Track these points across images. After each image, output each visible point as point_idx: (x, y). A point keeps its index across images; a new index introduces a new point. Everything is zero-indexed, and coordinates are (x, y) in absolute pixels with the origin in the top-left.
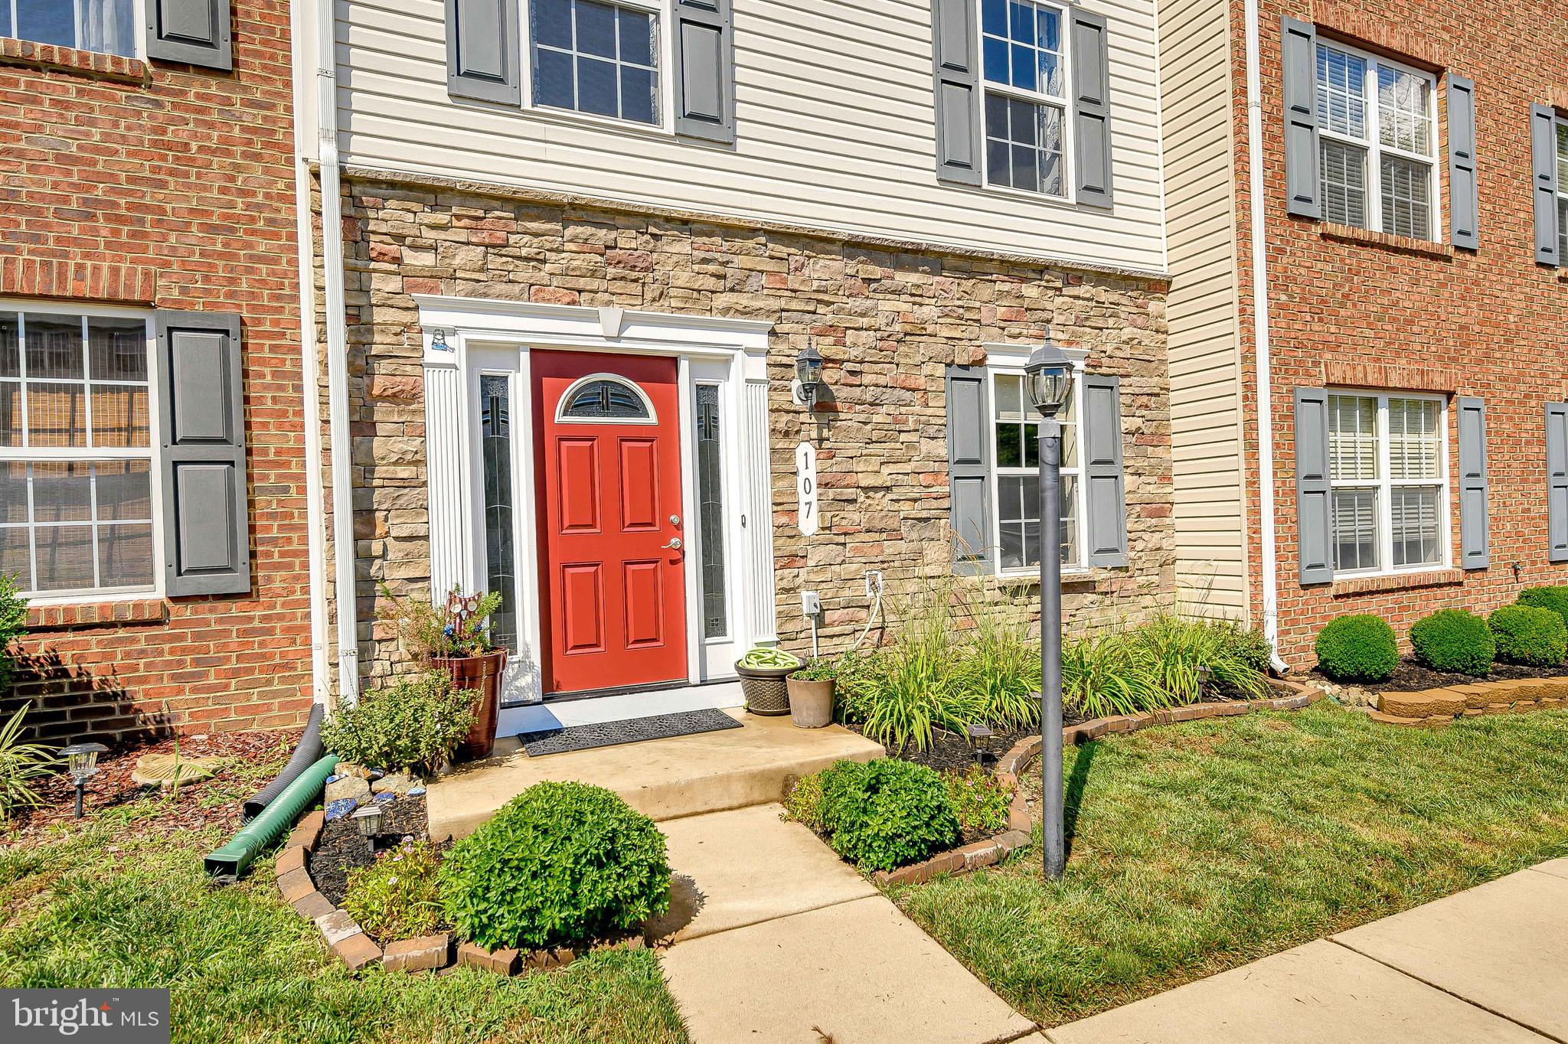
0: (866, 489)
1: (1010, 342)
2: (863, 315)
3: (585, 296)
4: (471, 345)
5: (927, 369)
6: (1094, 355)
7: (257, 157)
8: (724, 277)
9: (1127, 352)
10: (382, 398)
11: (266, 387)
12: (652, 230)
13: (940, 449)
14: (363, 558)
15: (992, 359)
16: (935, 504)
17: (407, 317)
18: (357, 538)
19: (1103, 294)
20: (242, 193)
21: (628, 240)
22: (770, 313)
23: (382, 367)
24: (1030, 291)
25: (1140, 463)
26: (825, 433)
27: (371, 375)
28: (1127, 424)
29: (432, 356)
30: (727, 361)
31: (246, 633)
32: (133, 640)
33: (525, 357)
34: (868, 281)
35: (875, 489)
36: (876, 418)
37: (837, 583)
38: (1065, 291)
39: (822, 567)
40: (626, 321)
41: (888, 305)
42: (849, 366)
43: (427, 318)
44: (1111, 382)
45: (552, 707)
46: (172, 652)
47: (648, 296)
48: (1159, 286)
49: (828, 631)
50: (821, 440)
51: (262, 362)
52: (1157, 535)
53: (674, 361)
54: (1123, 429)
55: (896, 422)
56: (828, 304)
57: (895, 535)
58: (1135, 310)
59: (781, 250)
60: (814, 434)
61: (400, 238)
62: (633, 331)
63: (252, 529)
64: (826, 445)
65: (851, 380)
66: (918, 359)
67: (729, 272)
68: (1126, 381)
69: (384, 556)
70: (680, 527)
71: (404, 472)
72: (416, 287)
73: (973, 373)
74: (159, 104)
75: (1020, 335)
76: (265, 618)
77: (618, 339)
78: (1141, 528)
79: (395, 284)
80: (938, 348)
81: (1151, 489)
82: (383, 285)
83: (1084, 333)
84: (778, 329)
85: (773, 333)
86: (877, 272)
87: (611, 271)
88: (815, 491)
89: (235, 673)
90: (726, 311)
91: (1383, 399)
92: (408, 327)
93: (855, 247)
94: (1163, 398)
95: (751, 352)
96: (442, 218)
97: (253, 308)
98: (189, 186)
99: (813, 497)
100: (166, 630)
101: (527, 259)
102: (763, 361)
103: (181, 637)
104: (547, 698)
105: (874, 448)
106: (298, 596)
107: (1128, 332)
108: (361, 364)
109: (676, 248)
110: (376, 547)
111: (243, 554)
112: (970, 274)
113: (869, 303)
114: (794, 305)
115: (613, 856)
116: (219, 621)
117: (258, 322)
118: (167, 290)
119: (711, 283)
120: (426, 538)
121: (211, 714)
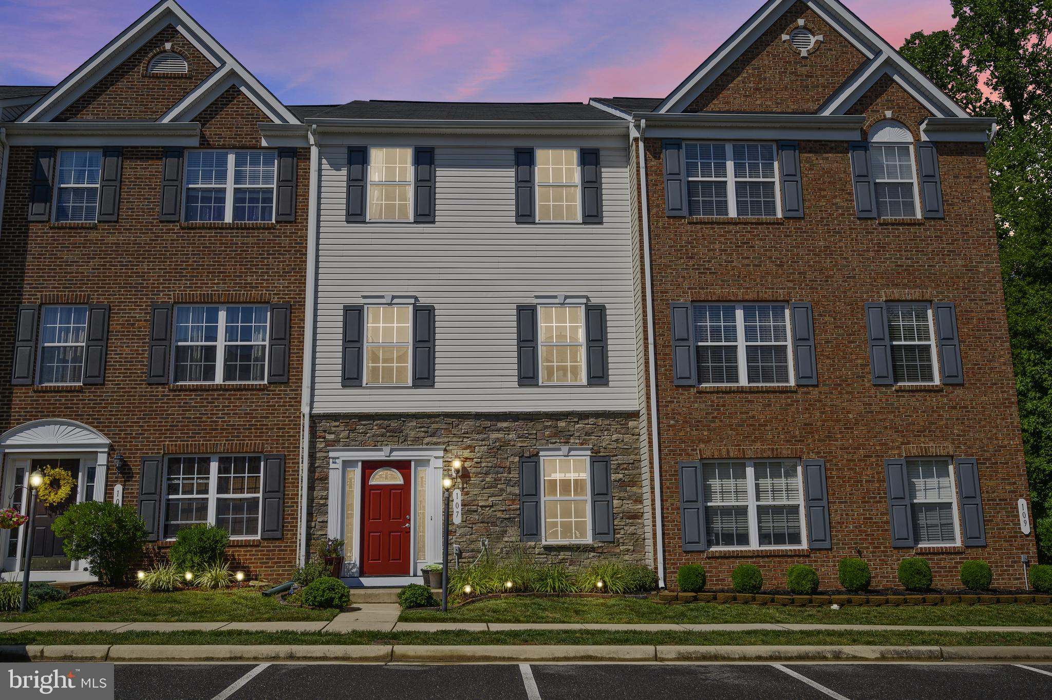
0: (482, 507)
1: (551, 446)
2: (482, 441)
3: (379, 443)
4: (344, 461)
5: (511, 459)
6: (595, 448)
7: (292, 406)
8: (428, 432)
9: (615, 445)
10: (317, 479)
11: (290, 475)
12: (402, 419)
13: (516, 490)
14: (309, 527)
15: (541, 453)
16: (512, 512)
17: (325, 454)
18: (308, 521)
19: (600, 421)
20: (287, 417)
21: (394, 424)
22: (444, 443)
23: (318, 470)
24: (562, 424)
25: (622, 494)
26: (465, 485)
27: (315, 472)
28: (614, 477)
29: (332, 466)
30: (429, 460)
31: (279, 550)
32: (252, 551)
33: (360, 464)
34: (486, 428)
35: (486, 507)
36: (488, 479)
37: (468, 542)
38: (580, 422)
39: (462, 536)
40: (392, 451)
41: (494, 436)
42: (475, 460)
43: (331, 454)
44: (607, 459)
45: (362, 579)
46: (261, 555)
47: (400, 441)
48: (635, 415)
49: (463, 560)
50: (463, 488)
51: (290, 467)
52: (633, 528)
53: (409, 462)
54: (612, 478)
55: (496, 480)
56: (468, 438)
57: (494, 524)
58: (619, 426)
59: (450, 420)
60: (460, 486)
61: (325, 431)
62: (394, 453)
63: (283, 519)
64: (466, 490)
65: (476, 465)
66: (506, 456)
67: (430, 430)
68: (614, 458)
69: (315, 527)
70: (410, 520)
71: (322, 502)
72: (329, 445)
73: (533, 459)
74: (269, 395)
75: (556, 442)
76: (285, 546)
77: (389, 456)
78: (623, 524)
79: (323, 445)
80: (517, 449)
81: (629, 506)
82: (320, 445)
83: (591, 439)
84: (447, 448)
85: (445, 450)
86: (488, 423)
87: (388, 434)
88: (460, 507)
89: (276, 563)
90: (427, 444)
91: (747, 462)
92: (326, 457)
93: (478, 416)
94: (636, 465)
95: (436, 458)
96: (337, 424)
97: (288, 451)
98: (274, 417)
99: (459, 509)
100: (260, 549)
101: (362, 433)
102: (441, 460)
103: (263, 551)
104: (361, 576)
105: (485, 491)
106: (294, 540)
107: (615, 437)
108: (312, 469)
109: (411, 424)
110: (313, 524)
111: (280, 527)
112: (532, 420)
113: (485, 436)
114: (454, 440)
115: (333, 589)
116: (273, 546)
117: (290, 455)
118: (268, 448)
119: (423, 434)
120: (327, 522)
121: (269, 575)
